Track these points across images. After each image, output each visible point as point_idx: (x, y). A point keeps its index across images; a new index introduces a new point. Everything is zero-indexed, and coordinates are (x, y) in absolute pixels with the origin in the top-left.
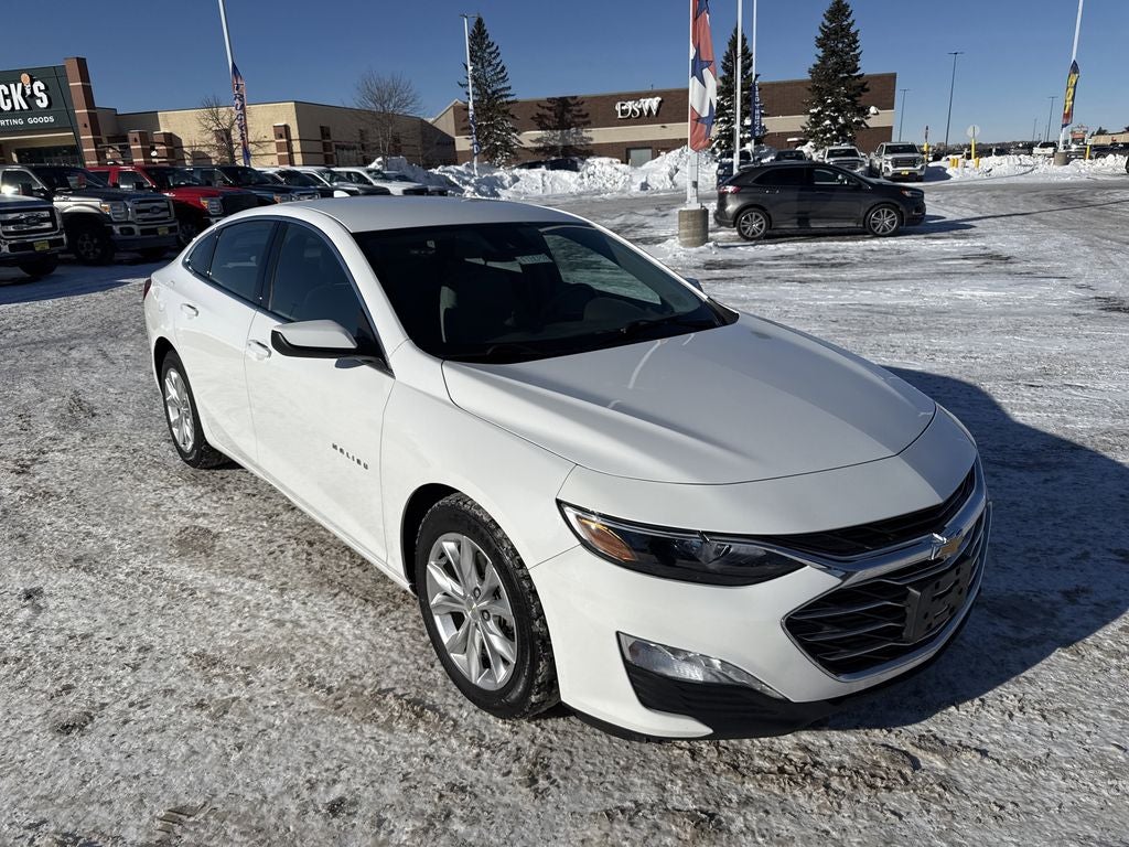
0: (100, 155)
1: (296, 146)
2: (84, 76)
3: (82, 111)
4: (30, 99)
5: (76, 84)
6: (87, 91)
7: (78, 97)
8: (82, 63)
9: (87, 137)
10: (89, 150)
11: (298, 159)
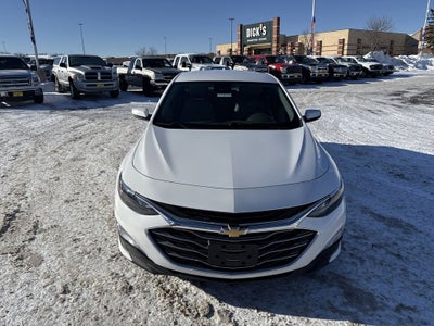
0: (278, 51)
1: (346, 47)
2: (278, 24)
3: (275, 36)
4: (261, 32)
5: (275, 27)
6: (278, 28)
7: (275, 31)
8: (278, 19)
9: (275, 45)
10: (274, 49)
11: (345, 52)
